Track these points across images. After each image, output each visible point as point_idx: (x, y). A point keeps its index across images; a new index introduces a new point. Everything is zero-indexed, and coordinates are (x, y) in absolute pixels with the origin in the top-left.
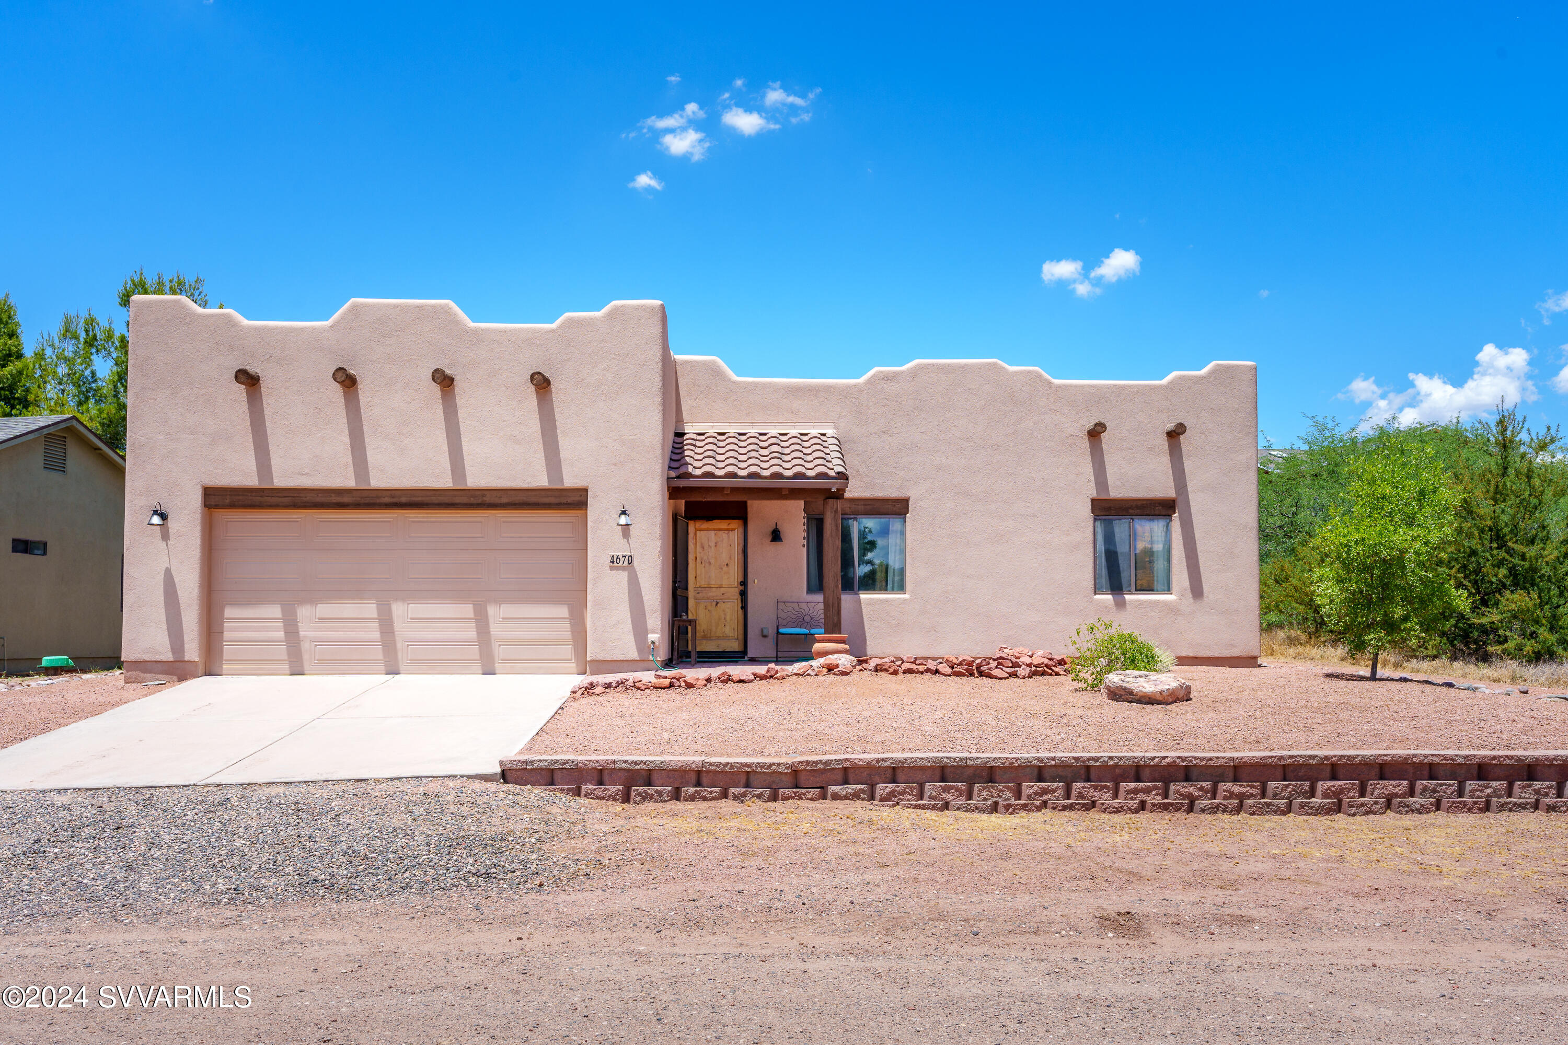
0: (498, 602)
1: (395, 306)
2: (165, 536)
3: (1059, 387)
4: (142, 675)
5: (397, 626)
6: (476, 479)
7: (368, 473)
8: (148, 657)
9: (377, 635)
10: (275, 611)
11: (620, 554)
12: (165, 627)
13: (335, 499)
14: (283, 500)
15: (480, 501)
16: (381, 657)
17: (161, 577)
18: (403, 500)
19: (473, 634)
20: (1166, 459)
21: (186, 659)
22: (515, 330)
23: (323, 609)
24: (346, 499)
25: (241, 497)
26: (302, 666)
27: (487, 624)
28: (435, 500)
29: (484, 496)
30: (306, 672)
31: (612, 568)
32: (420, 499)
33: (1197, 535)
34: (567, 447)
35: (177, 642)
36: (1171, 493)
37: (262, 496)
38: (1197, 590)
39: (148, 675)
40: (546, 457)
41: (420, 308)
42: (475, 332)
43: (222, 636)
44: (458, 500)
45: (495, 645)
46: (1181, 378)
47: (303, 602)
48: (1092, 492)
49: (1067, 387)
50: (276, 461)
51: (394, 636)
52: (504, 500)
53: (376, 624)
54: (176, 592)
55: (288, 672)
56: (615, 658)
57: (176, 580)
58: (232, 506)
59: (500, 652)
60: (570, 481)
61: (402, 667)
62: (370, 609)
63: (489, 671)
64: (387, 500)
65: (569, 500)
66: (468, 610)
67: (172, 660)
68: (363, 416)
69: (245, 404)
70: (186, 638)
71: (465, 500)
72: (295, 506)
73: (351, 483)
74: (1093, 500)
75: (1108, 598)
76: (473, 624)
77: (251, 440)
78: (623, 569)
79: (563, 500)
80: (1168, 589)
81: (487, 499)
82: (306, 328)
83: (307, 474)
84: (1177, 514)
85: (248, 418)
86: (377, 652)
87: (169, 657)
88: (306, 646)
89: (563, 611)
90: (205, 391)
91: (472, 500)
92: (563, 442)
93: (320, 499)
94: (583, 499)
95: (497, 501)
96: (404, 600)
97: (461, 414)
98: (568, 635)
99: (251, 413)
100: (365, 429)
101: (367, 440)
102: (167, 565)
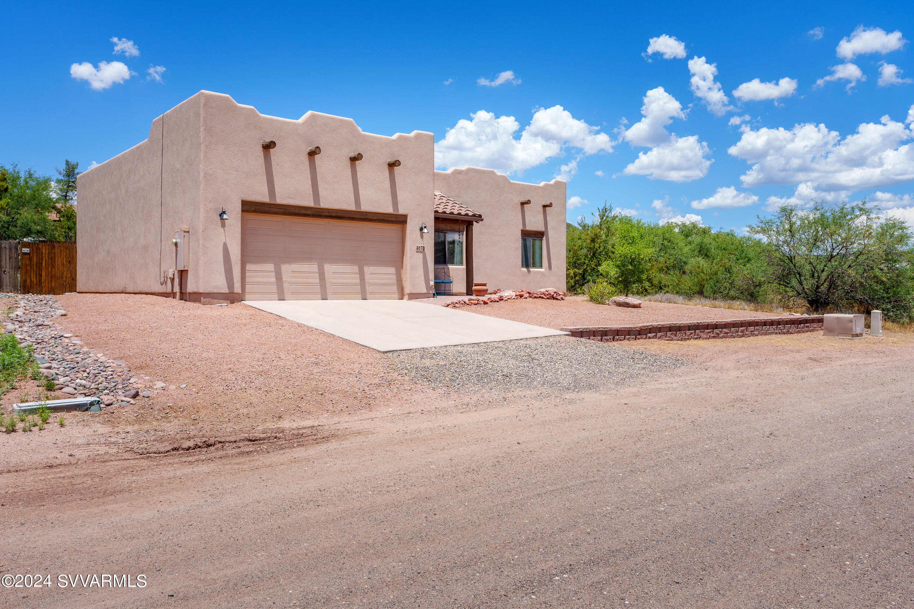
0: (369, 265)
1: (331, 118)
2: (223, 226)
3: (512, 183)
4: (212, 300)
5: (327, 276)
6: (366, 207)
7: (319, 200)
8: (215, 291)
9: (318, 280)
10: (270, 267)
11: (420, 246)
12: (224, 275)
13: (304, 212)
14: (279, 210)
15: (365, 218)
16: (319, 291)
17: (221, 248)
18: (334, 214)
19: (358, 281)
20: (542, 216)
21: (235, 292)
22: (379, 138)
23: (294, 267)
24: (308, 212)
25: (259, 207)
26: (284, 296)
27: (364, 276)
28: (347, 215)
29: (367, 215)
30: (286, 299)
31: (417, 252)
32: (341, 214)
33: (550, 246)
34: (401, 196)
35: (230, 284)
36: (542, 229)
37: (270, 208)
38: (550, 267)
39: (215, 300)
40: (392, 199)
41: (342, 121)
42: (364, 136)
43: (245, 280)
44: (356, 216)
45: (367, 286)
46: (546, 184)
47: (285, 262)
48: (521, 227)
49: (515, 184)
50: (278, 189)
51: (325, 281)
52: (375, 218)
53: (317, 275)
54: (229, 256)
55: (277, 299)
56: (418, 292)
57: (229, 250)
58: (255, 211)
59: (369, 289)
60: (401, 211)
61: (329, 296)
62: (314, 267)
63: (365, 299)
64: (327, 214)
65: (400, 220)
66: (356, 269)
67: (228, 292)
68: (317, 171)
69: (262, 158)
70: (235, 281)
71: (359, 217)
72: (285, 214)
73: (312, 205)
74: (521, 230)
75: (525, 269)
76: (358, 276)
77: (265, 177)
78: (421, 252)
79: (398, 220)
80: (541, 266)
81: (368, 217)
82: (291, 122)
83: (292, 198)
84: (544, 238)
85: (264, 166)
86: (318, 289)
87: (226, 290)
88: (285, 285)
89: (393, 270)
90: (243, 149)
91: (362, 217)
92: (399, 193)
93: (297, 211)
94: (405, 219)
95: (372, 218)
96: (330, 263)
97: (358, 174)
98: (395, 281)
99: (266, 163)
100: (318, 178)
101: (319, 183)
102: (224, 241)
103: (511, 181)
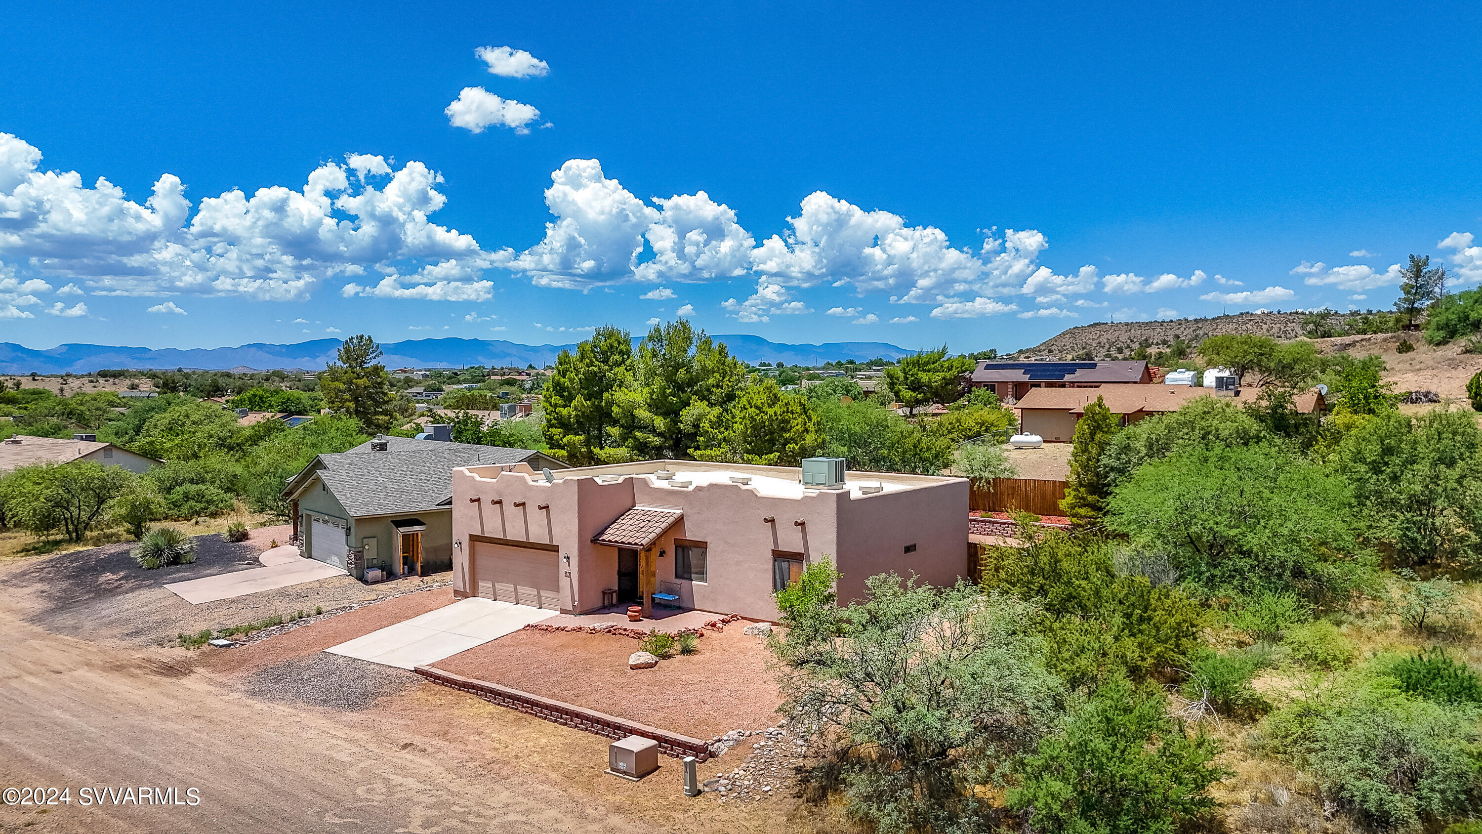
2: (461, 551)
6: (532, 539)
7: (506, 534)
9: (513, 589)
11: (568, 571)
14: (487, 540)
15: (533, 547)
17: (461, 564)
18: (515, 544)
19: (536, 593)
20: (800, 535)
21: (466, 591)
24: (501, 542)
25: (478, 538)
26: (496, 597)
27: (539, 590)
28: (522, 545)
31: (565, 576)
32: (519, 544)
34: (555, 530)
35: (464, 586)
36: (801, 550)
40: (548, 533)
41: (517, 477)
42: (530, 486)
45: (541, 597)
48: (772, 547)
50: (485, 527)
51: (517, 591)
52: (539, 547)
54: (464, 569)
56: (566, 609)
57: (464, 566)
59: (543, 600)
60: (555, 543)
61: (520, 602)
64: (511, 543)
68: (504, 514)
69: (477, 507)
70: (467, 585)
71: (530, 546)
73: (502, 537)
74: (773, 550)
76: (536, 590)
77: (479, 520)
78: (568, 576)
79: (553, 549)
83: (492, 533)
84: (805, 560)
85: (478, 512)
92: (553, 528)
94: (558, 549)
97: (527, 515)
100: (505, 519)
101: (505, 522)
102: (462, 560)
103: (759, 495)
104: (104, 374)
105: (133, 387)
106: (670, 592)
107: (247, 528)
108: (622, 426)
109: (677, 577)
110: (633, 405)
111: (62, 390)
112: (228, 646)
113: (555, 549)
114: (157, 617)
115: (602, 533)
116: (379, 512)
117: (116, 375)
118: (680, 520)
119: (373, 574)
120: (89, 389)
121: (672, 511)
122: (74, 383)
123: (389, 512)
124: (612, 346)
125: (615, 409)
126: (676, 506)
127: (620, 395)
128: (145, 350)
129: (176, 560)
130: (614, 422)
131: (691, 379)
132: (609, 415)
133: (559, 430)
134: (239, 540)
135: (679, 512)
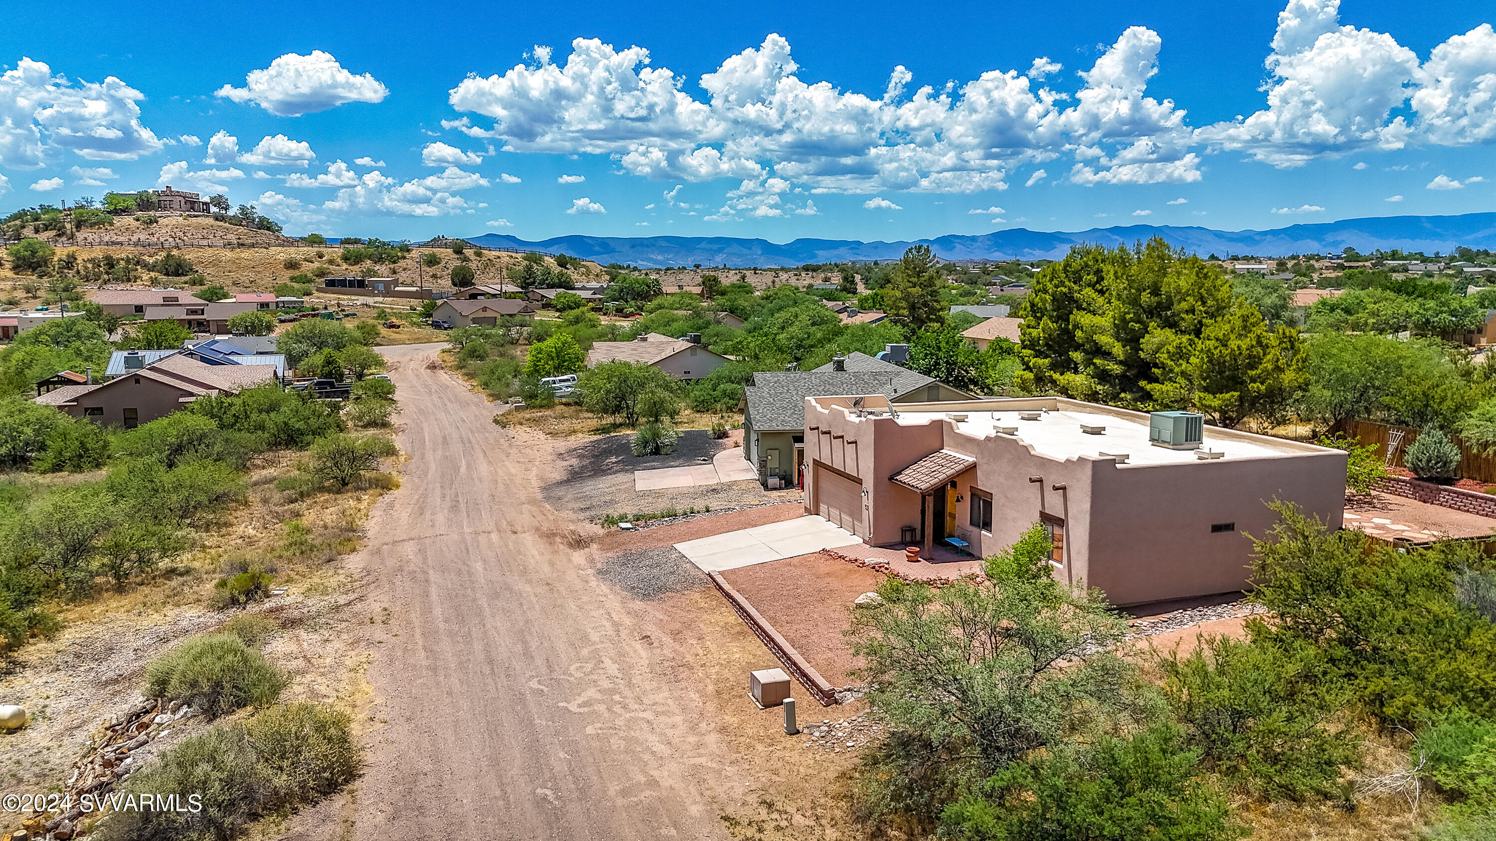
3: (1032, 456)
6: (847, 470)
7: (833, 462)
11: (867, 505)
15: (848, 478)
20: (1062, 499)
24: (831, 469)
28: (842, 474)
33: (1071, 540)
36: (1062, 516)
37: (821, 464)
38: (1069, 566)
40: (856, 467)
43: (819, 504)
44: (845, 476)
48: (1040, 508)
50: (822, 454)
60: (860, 476)
74: (1040, 512)
77: (818, 446)
78: (867, 509)
84: (1064, 527)
92: (859, 463)
94: (862, 483)
95: (851, 478)
101: (832, 452)
103: (1032, 453)
104: (806, 269)
105: (826, 280)
106: (964, 538)
107: (727, 428)
108: (1084, 351)
109: (971, 524)
110: (1096, 329)
111: (774, 282)
112: (628, 529)
113: (859, 481)
114: (608, 498)
115: (900, 473)
116: (780, 428)
117: (815, 269)
118: (973, 467)
119: (773, 481)
120: (793, 281)
121: (962, 457)
122: (784, 276)
123: (788, 428)
124: (1087, 265)
125: (1079, 334)
126: (971, 453)
127: (1084, 319)
128: (859, 243)
129: (657, 451)
130: (1078, 347)
131: (1159, 304)
132: (1072, 337)
133: (1030, 352)
134: (720, 438)
135: (971, 459)
